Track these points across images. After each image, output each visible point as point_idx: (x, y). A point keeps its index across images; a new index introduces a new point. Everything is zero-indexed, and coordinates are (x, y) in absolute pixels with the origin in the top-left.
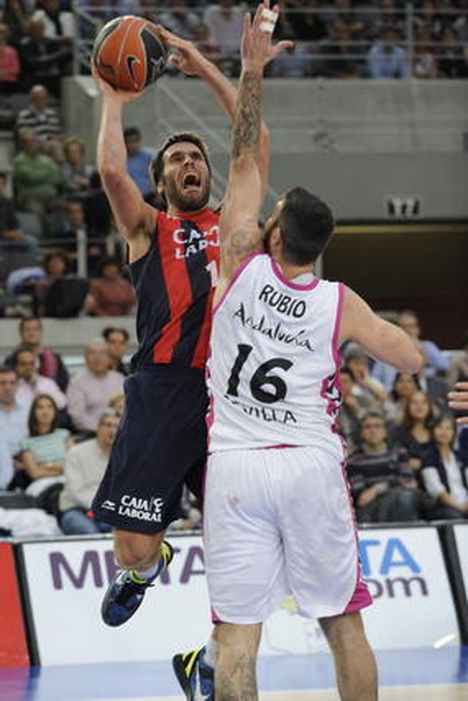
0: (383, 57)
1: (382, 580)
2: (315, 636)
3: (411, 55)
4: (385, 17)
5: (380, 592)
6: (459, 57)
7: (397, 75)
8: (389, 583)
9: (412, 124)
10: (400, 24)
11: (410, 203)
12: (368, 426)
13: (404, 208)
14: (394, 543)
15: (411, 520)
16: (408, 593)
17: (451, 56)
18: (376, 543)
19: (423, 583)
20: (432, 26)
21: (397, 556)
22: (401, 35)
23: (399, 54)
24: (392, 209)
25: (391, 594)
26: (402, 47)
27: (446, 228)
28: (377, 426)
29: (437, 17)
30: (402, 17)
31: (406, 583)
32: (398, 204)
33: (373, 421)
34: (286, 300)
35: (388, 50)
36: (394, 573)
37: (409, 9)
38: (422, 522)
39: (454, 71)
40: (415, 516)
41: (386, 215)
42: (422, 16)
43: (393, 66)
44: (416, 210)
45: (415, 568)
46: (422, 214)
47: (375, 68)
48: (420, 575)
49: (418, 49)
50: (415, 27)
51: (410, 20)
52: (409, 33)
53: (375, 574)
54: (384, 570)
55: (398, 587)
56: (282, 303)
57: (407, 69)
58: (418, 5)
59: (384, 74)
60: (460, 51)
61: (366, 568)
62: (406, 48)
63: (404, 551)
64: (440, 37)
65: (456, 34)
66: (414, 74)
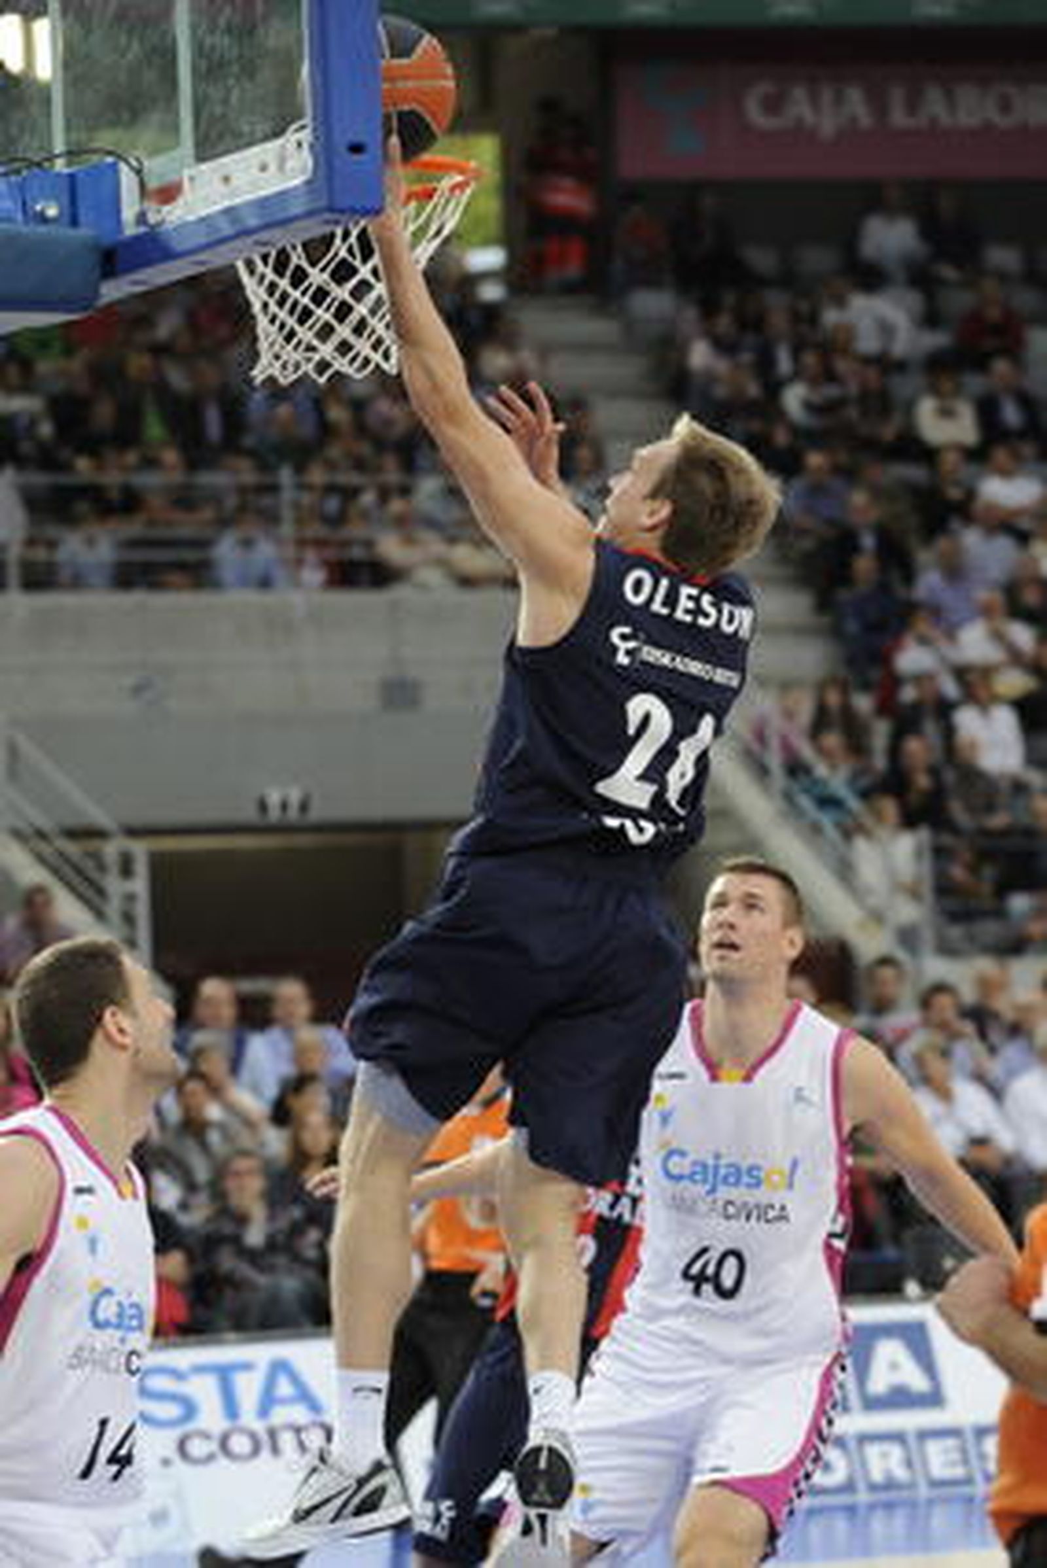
0: (241, 554)
1: (259, 1427)
2: (149, 1525)
3: (289, 551)
4: (242, 490)
5: (256, 1451)
7: (265, 583)
9: (295, 667)
10: (268, 501)
11: (295, 796)
12: (238, 1174)
13: (284, 806)
14: (280, 1367)
16: (301, 1446)
17: (357, 553)
18: (247, 1367)
19: (326, 1430)
20: (324, 502)
21: (284, 1388)
22: (271, 518)
24: (263, 806)
25: (275, 1450)
26: (271, 537)
28: (249, 1172)
29: (331, 489)
30: (273, 488)
31: (299, 1433)
32: (274, 798)
33: (242, 1164)
35: (247, 543)
36: (280, 1415)
37: (286, 475)
41: (249, 814)
42: (306, 488)
43: (257, 569)
44: (304, 807)
45: (314, 1406)
46: (317, 814)
47: (228, 573)
48: (323, 1418)
49: (301, 543)
50: (297, 506)
51: (287, 495)
52: (287, 514)
53: (249, 1418)
54: (264, 1412)
55: (287, 1440)
57: (280, 574)
58: (300, 469)
59: (244, 581)
60: (369, 544)
61: (231, 1408)
62: (279, 542)
63: (295, 1379)
64: (339, 520)
65: (365, 516)
66: (297, 584)
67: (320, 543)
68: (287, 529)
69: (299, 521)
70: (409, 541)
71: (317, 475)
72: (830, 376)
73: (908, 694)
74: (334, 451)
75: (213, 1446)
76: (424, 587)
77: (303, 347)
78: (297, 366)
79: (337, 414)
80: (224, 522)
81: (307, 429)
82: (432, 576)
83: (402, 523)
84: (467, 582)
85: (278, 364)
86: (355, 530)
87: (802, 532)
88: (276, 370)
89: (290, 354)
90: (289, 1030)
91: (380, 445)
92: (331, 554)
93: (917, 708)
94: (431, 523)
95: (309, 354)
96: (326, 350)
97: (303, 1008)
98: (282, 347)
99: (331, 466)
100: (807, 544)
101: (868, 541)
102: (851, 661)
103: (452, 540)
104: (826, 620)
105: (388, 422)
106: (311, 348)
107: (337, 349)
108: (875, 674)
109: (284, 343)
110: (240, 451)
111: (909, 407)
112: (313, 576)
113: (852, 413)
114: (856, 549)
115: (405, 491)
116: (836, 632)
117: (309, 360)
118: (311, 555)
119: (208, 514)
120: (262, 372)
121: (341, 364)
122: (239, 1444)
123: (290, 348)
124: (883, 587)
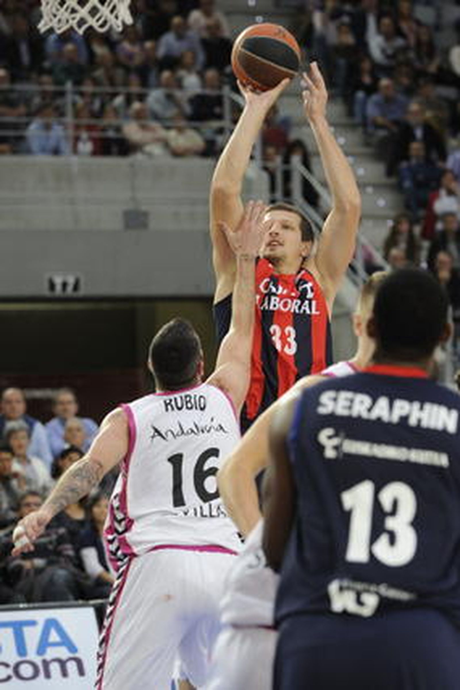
0: (43, 133)
1: (38, 660)
3: (71, 132)
4: (44, 94)
5: (36, 675)
6: (118, 136)
7: (56, 152)
8: (46, 664)
9: (72, 202)
10: (59, 102)
11: (71, 281)
12: (28, 504)
13: (65, 285)
14: (51, 623)
15: (67, 599)
16: (65, 673)
17: (111, 134)
18: (33, 623)
19: (79, 663)
20: (92, 103)
21: (54, 637)
22: (60, 112)
23: (57, 131)
24: (52, 286)
25: (48, 675)
26: (60, 123)
27: (105, 306)
28: (36, 504)
29: (96, 95)
30: (62, 94)
31: (62, 663)
32: (58, 281)
33: (32, 500)
34: (188, 399)
35: (47, 127)
36: (51, 653)
37: (69, 86)
38: (81, 602)
39: (115, 149)
40: (71, 597)
41: (46, 292)
42: (82, 94)
43: (52, 143)
44: (76, 287)
45: (72, 648)
46: (82, 292)
47: (35, 145)
48: (77, 655)
49: (77, 127)
51: (69, 98)
52: (69, 109)
53: (32, 655)
54: (41, 651)
55: (55, 668)
56: (187, 403)
57: (64, 147)
58: (77, 83)
59: (43, 150)
60: (118, 129)
61: (21, 649)
62: (65, 126)
63: (60, 631)
64: (100, 114)
65: (116, 111)
66: (75, 151)
67: (90, 128)
68: (69, 119)
69: (77, 114)
70: (144, 127)
71: (88, 88)
72: (399, 33)
73: (439, 226)
74: (99, 73)
75: (10, 671)
76: (150, 155)
77: (69, 10)
78: (67, 21)
79: (100, 50)
80: (31, 115)
81: (83, 59)
82: (156, 150)
83: (139, 116)
84: (176, 154)
85: (56, 20)
86: (109, 120)
87: (378, 126)
88: (54, 23)
89: (63, 14)
90: (63, 421)
91: (127, 70)
92: (96, 134)
93: (444, 234)
94: (156, 117)
95: (73, 15)
96: (83, 12)
97: (73, 408)
98: (58, 10)
99: (96, 82)
100: (382, 133)
101: (419, 133)
102: (408, 206)
103: (168, 128)
104: (393, 180)
105: (130, 56)
106: (73, 11)
107: (90, 12)
108: (422, 213)
109: (59, 7)
110: (42, 71)
111: (446, 52)
112: (86, 147)
113: (412, 55)
114: (412, 137)
115: (142, 98)
116: (399, 188)
117: (73, 19)
118: (84, 135)
119: (22, 109)
120: (46, 24)
121: (92, 22)
122: (26, 670)
123: (62, 10)
124: (428, 161)
